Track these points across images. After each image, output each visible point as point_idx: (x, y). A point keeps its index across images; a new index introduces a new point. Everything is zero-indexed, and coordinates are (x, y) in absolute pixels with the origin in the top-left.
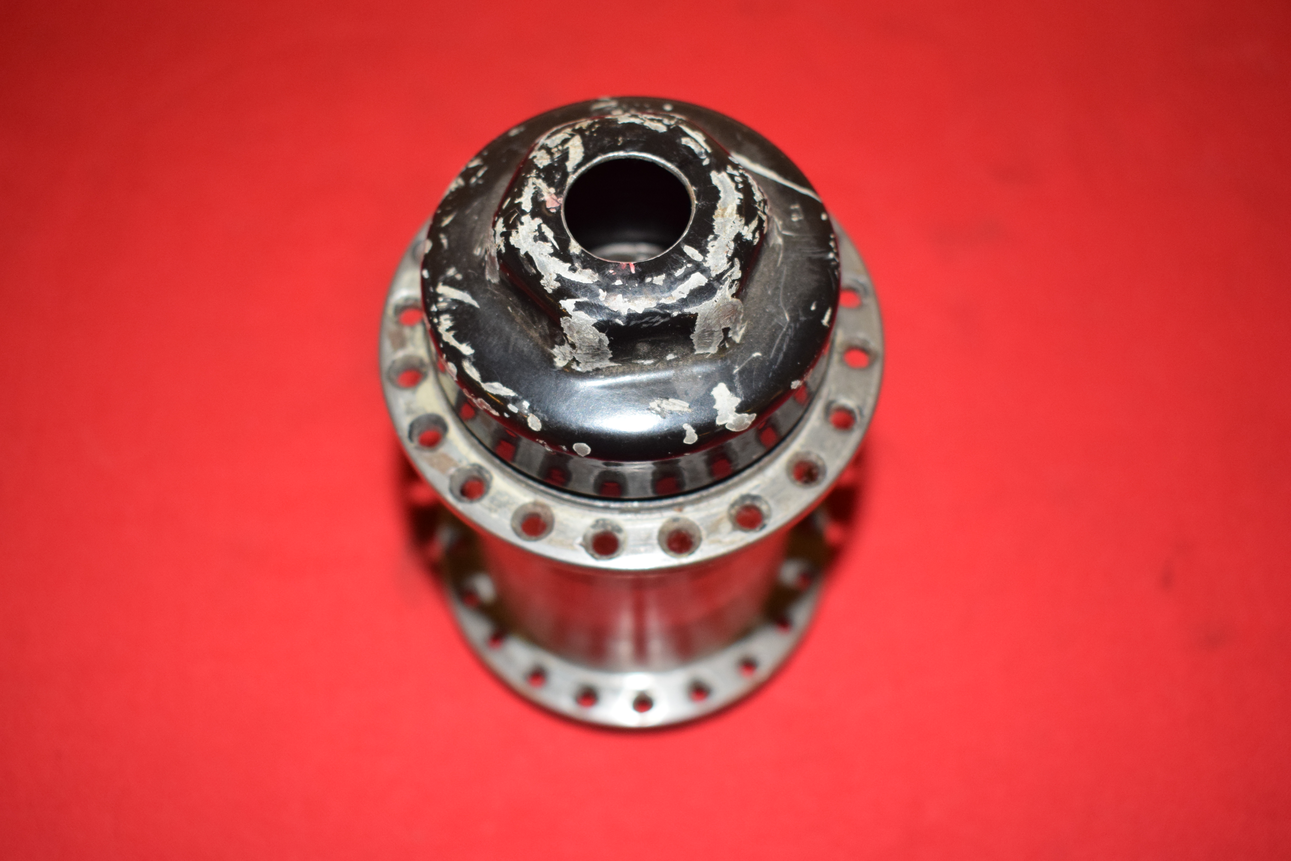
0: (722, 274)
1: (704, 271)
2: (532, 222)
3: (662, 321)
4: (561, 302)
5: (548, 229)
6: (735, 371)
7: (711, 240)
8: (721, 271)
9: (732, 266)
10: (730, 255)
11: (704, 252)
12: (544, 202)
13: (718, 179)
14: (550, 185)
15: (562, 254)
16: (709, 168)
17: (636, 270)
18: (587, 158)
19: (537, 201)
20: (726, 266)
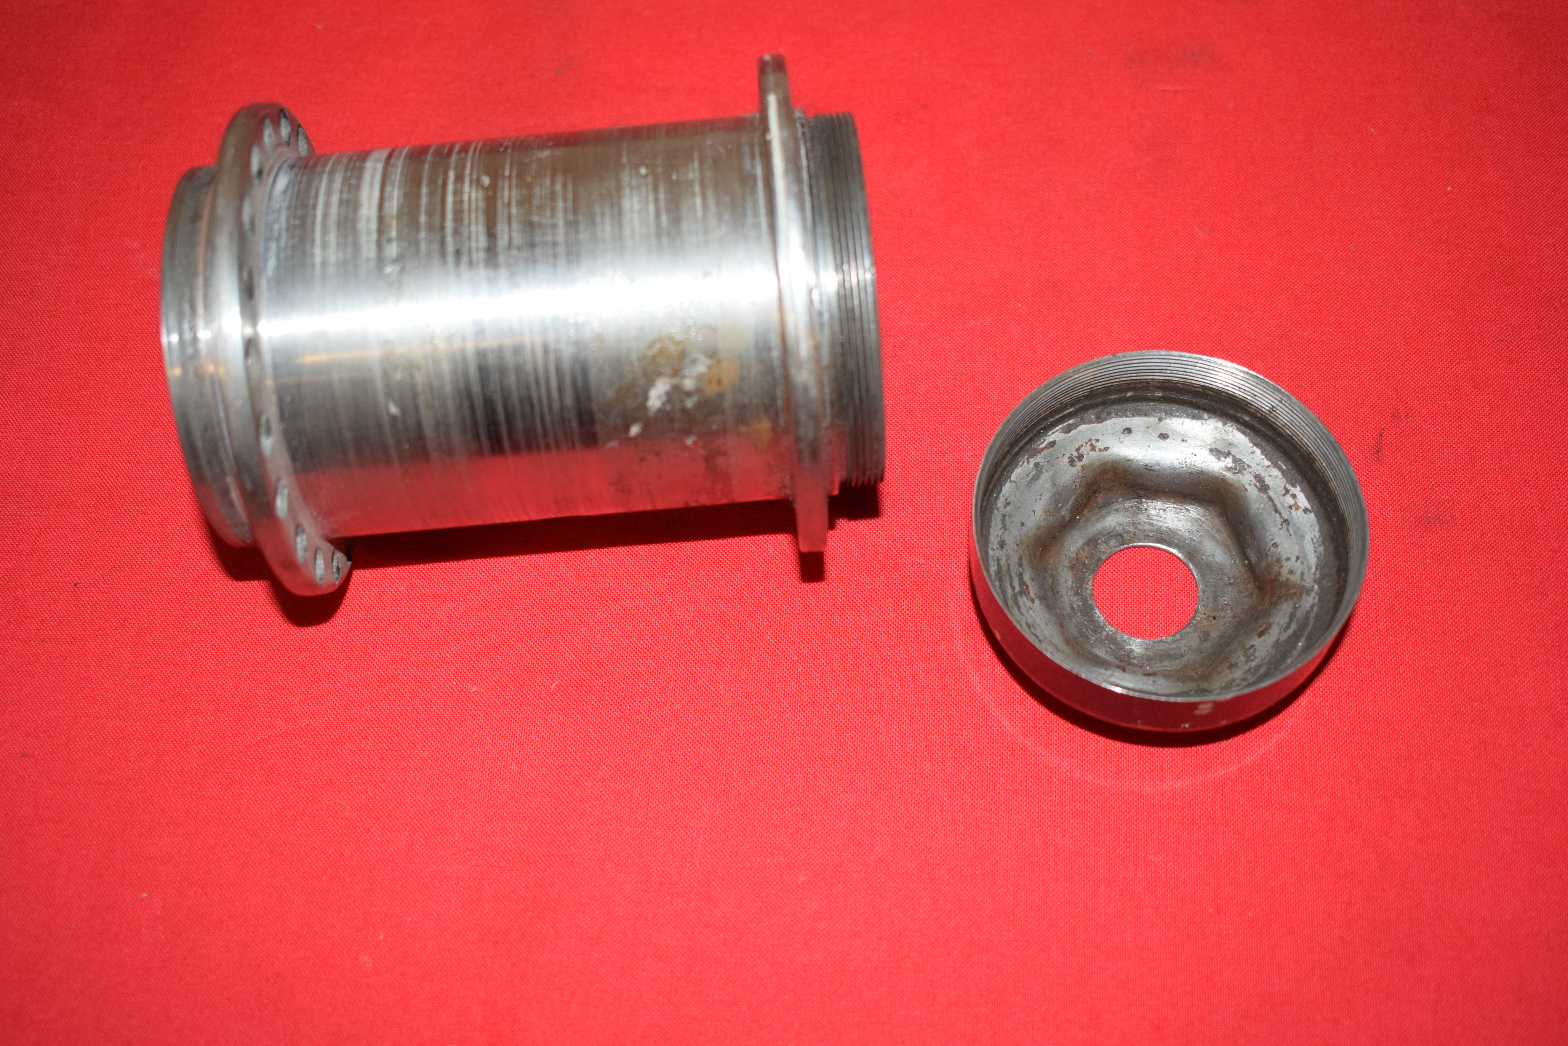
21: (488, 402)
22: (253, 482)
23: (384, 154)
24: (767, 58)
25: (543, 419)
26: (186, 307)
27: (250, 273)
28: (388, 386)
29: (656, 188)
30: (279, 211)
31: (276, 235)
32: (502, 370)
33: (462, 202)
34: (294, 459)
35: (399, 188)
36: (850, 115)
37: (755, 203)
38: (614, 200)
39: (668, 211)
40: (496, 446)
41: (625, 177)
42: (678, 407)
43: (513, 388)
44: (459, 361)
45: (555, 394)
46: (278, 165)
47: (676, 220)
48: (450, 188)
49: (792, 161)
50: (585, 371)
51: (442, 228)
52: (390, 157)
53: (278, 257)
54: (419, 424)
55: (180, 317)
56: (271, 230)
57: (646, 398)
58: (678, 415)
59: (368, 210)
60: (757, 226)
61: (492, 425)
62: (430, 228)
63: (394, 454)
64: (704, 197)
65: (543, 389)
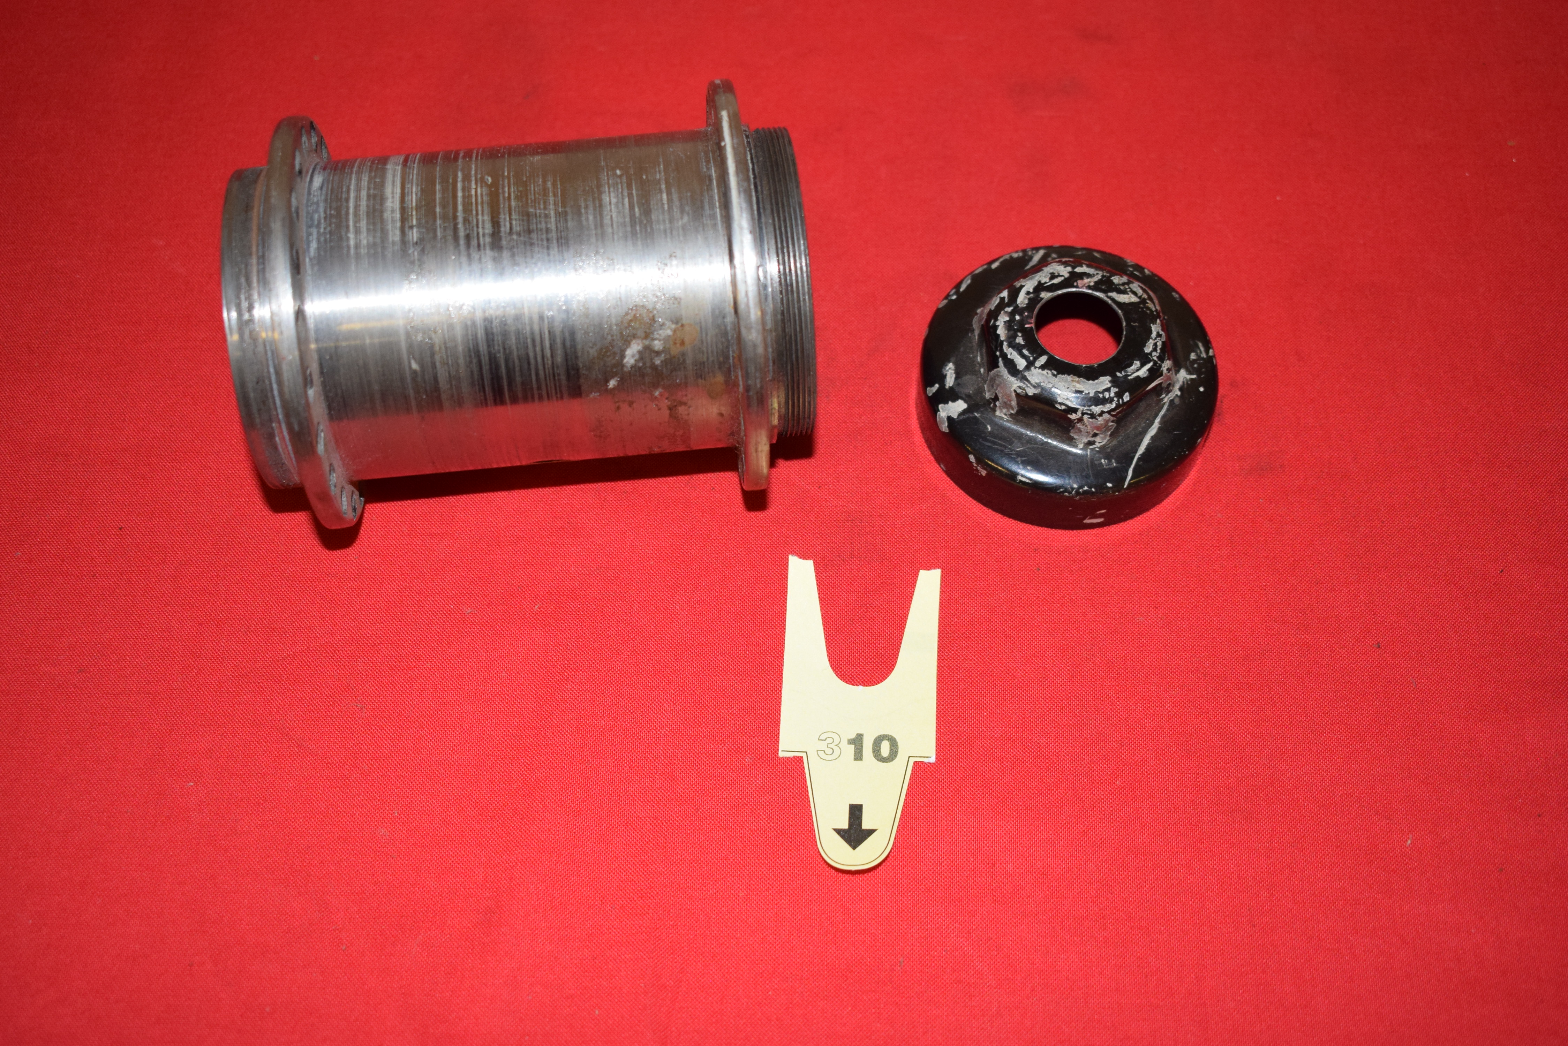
0: (1027, 380)
1: (1028, 368)
2: (1066, 272)
3: (993, 347)
4: (1006, 290)
5: (1060, 281)
6: (976, 414)
7: (1052, 373)
8: (1029, 379)
9: (1034, 387)
10: (1042, 384)
11: (1043, 367)
12: (1082, 279)
13: (1105, 382)
14: (1096, 283)
15: (1040, 287)
16: (1113, 375)
17: (1027, 328)
18: (1120, 305)
19: (1082, 275)
20: (1033, 382)
21: (493, 359)
22: (300, 424)
23: (402, 159)
24: (718, 82)
25: (537, 374)
26: (243, 280)
27: (297, 253)
28: (410, 347)
29: (629, 187)
30: (317, 203)
31: (316, 222)
32: (505, 334)
33: (470, 196)
34: (330, 408)
35: (417, 185)
36: (785, 129)
37: (711, 198)
38: (596, 194)
39: (641, 205)
40: (499, 398)
41: (604, 177)
42: (648, 364)
43: (514, 347)
44: (469, 326)
45: (548, 353)
46: (312, 167)
47: (647, 212)
48: (459, 185)
49: (741, 164)
50: (572, 334)
51: (455, 217)
52: (406, 161)
53: (319, 241)
54: (435, 378)
55: (238, 289)
56: (312, 219)
57: (623, 356)
58: (648, 370)
59: (392, 202)
60: (713, 217)
61: (496, 378)
62: (444, 217)
63: (413, 403)
64: (669, 194)
65: (538, 349)
